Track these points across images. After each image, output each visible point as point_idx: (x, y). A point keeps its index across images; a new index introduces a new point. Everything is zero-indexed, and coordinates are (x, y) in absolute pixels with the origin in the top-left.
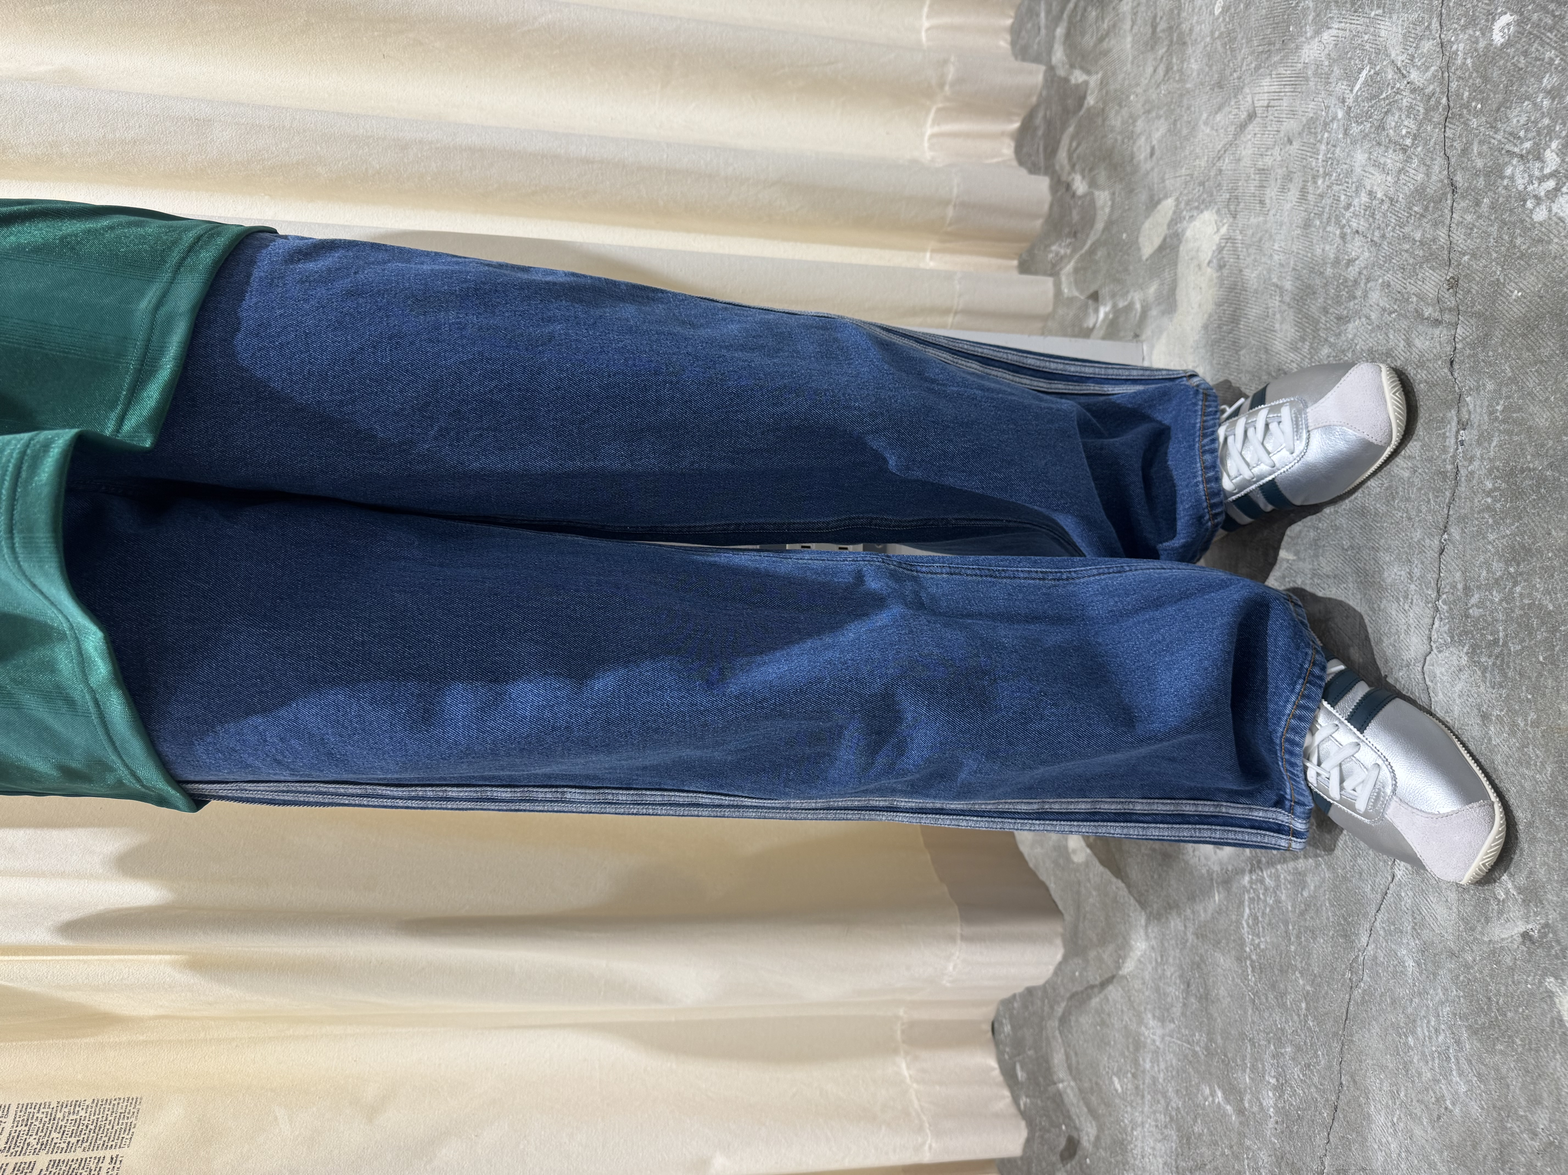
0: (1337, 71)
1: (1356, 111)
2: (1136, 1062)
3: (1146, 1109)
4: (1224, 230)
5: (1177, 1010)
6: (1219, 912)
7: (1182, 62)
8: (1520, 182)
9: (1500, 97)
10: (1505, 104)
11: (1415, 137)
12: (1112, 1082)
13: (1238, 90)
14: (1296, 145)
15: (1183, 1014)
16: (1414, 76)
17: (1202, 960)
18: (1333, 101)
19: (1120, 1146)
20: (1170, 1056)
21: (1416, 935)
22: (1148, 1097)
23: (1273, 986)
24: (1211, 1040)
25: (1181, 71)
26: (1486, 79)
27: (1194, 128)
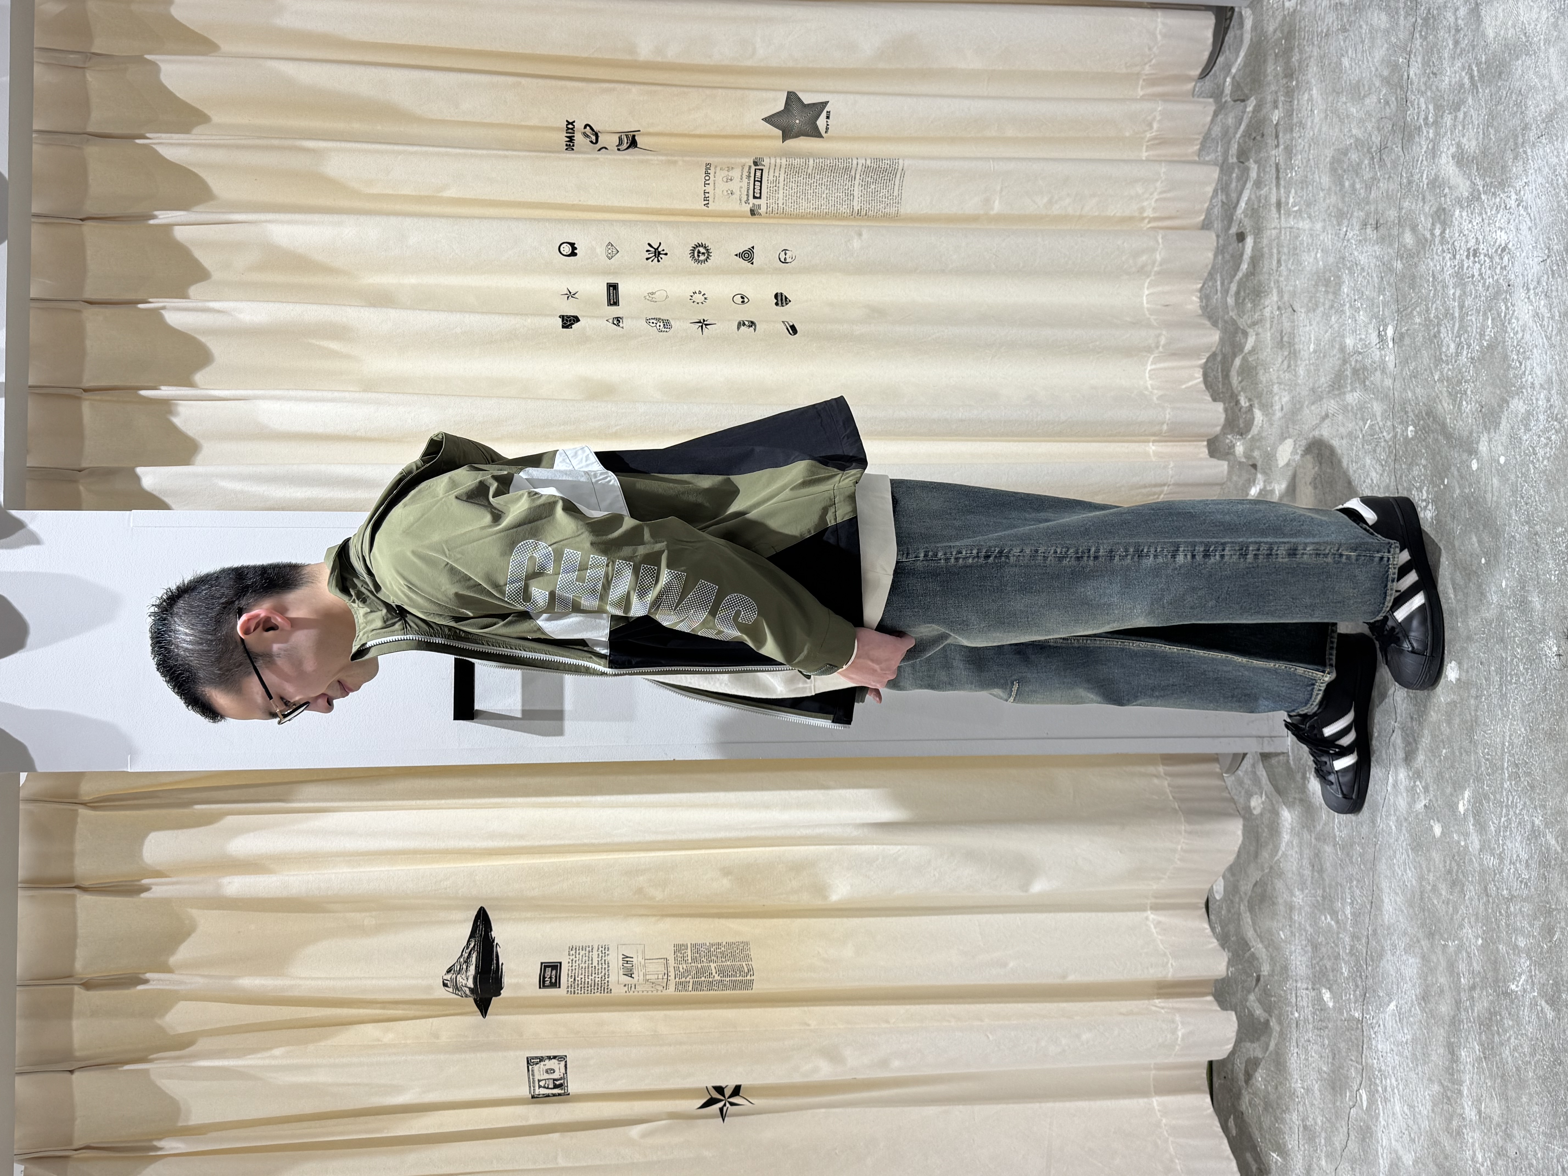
0: (1359, 416)
1: (1366, 438)
2: (1291, 918)
3: (1297, 941)
4: (1317, 468)
5: (1309, 883)
6: (1325, 824)
7: (1296, 366)
8: (1417, 499)
9: (1410, 460)
10: (1411, 464)
11: (1386, 462)
12: (1279, 934)
13: (1321, 398)
14: (1344, 442)
15: (1312, 883)
16: (1385, 434)
17: (1319, 851)
18: (1357, 428)
19: (1285, 968)
20: (1307, 909)
21: (1395, 814)
22: (1297, 934)
23: (1348, 854)
24: (1324, 891)
25: (1295, 370)
26: (1407, 450)
27: (1302, 407)
